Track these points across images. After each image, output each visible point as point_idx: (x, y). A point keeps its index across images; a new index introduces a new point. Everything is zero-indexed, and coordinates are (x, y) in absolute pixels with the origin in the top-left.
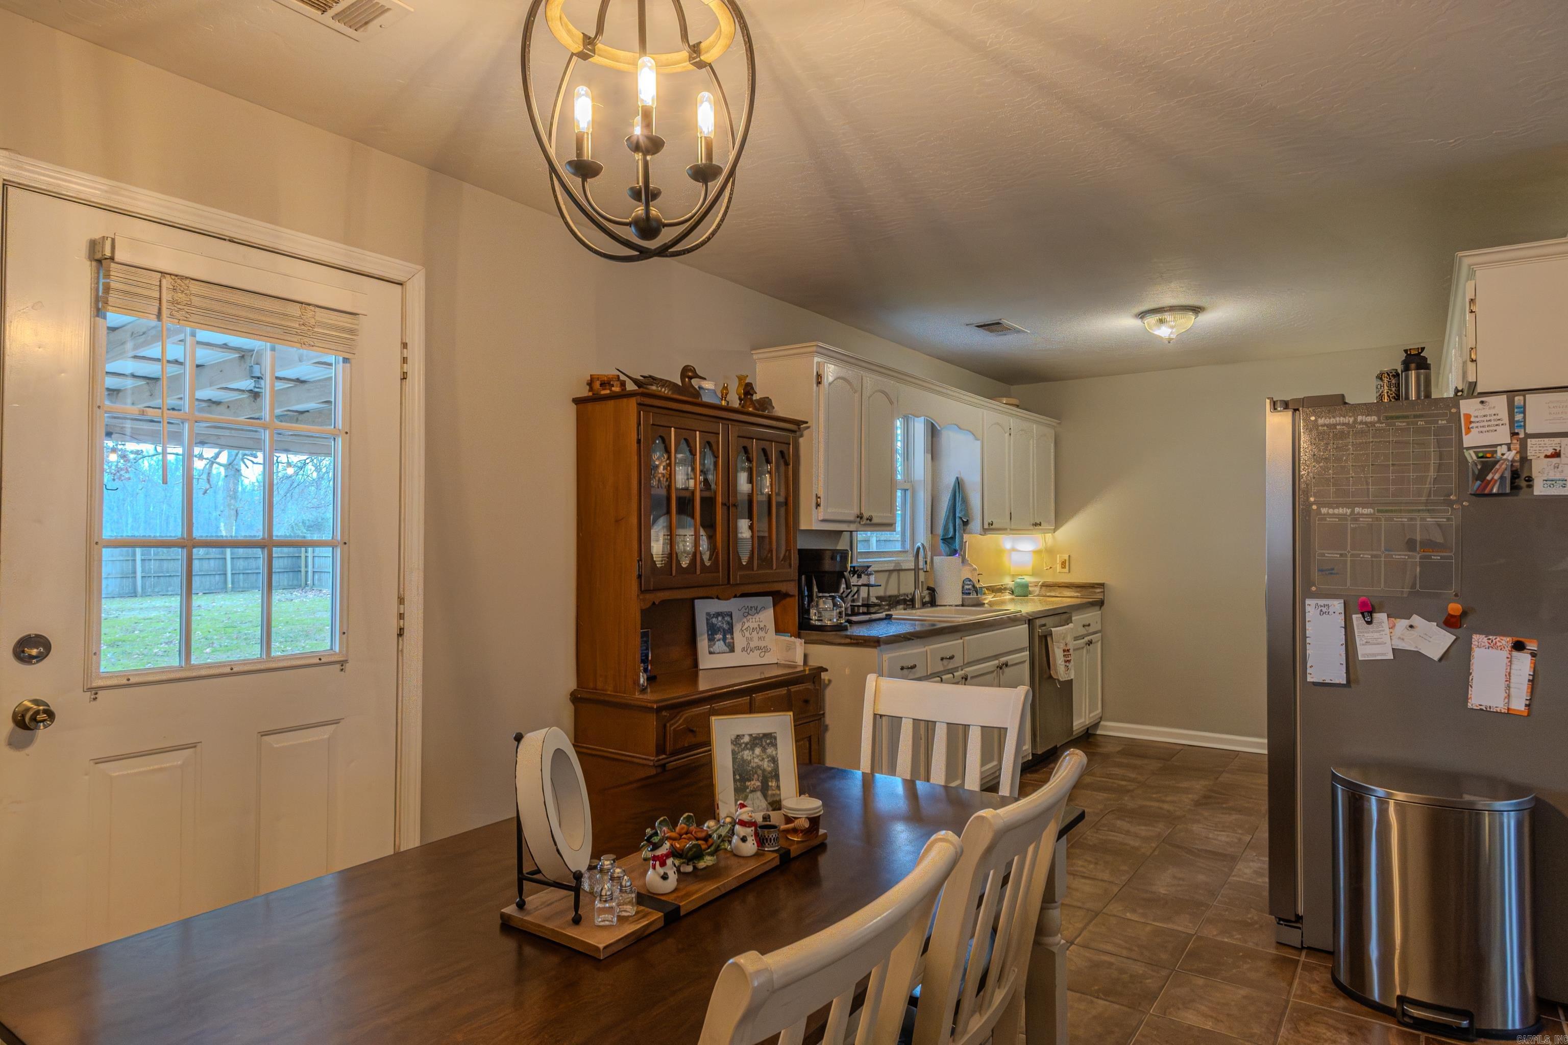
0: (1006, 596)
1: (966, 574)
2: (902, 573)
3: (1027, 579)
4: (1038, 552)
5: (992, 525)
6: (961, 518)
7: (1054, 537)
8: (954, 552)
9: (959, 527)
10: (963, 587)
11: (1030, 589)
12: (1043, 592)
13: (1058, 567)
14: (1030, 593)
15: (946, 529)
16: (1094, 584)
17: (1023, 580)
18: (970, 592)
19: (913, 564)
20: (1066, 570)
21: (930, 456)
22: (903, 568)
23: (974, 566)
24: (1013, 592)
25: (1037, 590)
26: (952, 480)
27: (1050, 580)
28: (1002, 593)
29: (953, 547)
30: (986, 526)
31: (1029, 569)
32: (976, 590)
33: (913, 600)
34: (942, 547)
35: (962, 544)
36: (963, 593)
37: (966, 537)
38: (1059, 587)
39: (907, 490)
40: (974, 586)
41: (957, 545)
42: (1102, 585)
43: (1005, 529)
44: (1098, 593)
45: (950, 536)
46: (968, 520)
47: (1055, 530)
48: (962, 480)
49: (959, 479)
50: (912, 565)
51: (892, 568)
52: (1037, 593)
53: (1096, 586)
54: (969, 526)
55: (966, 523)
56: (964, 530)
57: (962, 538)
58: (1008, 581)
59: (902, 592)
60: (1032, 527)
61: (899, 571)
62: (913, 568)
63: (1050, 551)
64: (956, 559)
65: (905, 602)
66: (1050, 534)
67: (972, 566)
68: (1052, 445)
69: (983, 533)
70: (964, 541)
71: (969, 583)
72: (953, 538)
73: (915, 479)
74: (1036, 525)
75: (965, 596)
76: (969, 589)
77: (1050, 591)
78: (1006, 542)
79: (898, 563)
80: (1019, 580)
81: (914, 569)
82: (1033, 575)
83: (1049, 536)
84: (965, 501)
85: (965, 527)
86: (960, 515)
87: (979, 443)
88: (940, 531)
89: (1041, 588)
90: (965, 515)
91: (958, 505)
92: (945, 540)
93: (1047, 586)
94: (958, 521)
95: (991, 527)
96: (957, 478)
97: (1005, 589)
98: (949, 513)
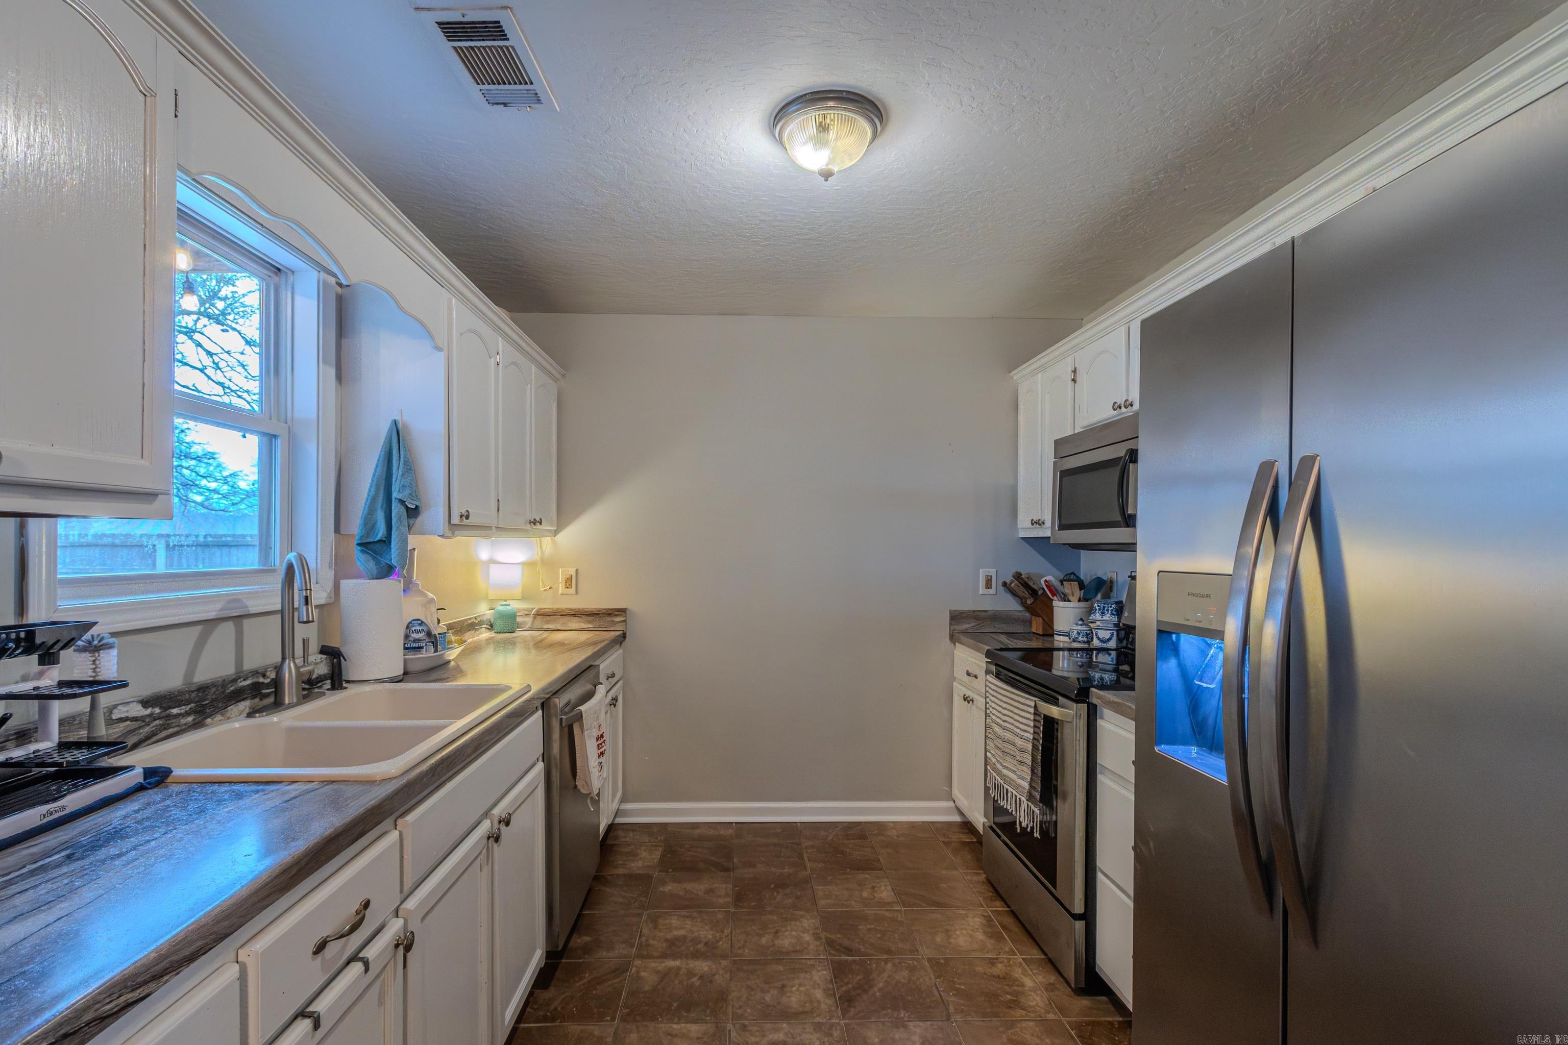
0: (481, 633)
1: (412, 609)
2: (246, 622)
3: (515, 605)
4: (529, 565)
5: (467, 517)
6: (402, 502)
7: (554, 542)
8: (387, 571)
9: (399, 520)
10: (407, 637)
11: (519, 619)
12: (539, 623)
13: (561, 588)
14: (519, 625)
15: (369, 524)
16: (612, 609)
17: (508, 608)
18: (421, 644)
19: (279, 600)
20: (572, 591)
21: (332, 372)
22: (253, 610)
23: (431, 595)
24: (491, 626)
25: (529, 620)
26: (384, 428)
27: (547, 605)
28: (476, 630)
29: (384, 561)
30: (456, 520)
31: (518, 592)
32: (434, 640)
33: (277, 684)
34: (361, 561)
35: (407, 555)
36: (405, 648)
37: (413, 541)
38: (562, 615)
39: (275, 436)
40: (429, 634)
41: (394, 557)
42: (623, 611)
43: (488, 528)
44: (619, 622)
45: (378, 538)
46: (417, 507)
47: (556, 532)
48: (405, 427)
49: (400, 426)
50: (276, 604)
51: (212, 615)
52: (528, 625)
53: (617, 613)
54: (419, 519)
55: (413, 513)
56: (410, 527)
57: (405, 542)
58: (484, 611)
59: (248, 665)
60: (528, 527)
61: (238, 619)
62: (279, 607)
63: (548, 564)
64: (392, 585)
65: (256, 690)
66: (549, 538)
67: (426, 595)
68: (554, 406)
69: (449, 533)
70: (409, 548)
71: (418, 628)
72: (386, 541)
73: (296, 415)
74: (534, 522)
75: (411, 656)
76: (419, 640)
77: (548, 622)
78: (484, 550)
79: (235, 600)
80: (502, 608)
81: (282, 612)
82: (524, 598)
83: (546, 542)
84: (410, 468)
85: (411, 521)
86: (400, 496)
87: (442, 356)
88: (354, 526)
89: (535, 618)
90: (414, 495)
91: (397, 473)
92: (365, 546)
93: (541, 614)
94: (396, 508)
95: (465, 522)
96: (395, 422)
97: (481, 623)
98: (377, 489)
